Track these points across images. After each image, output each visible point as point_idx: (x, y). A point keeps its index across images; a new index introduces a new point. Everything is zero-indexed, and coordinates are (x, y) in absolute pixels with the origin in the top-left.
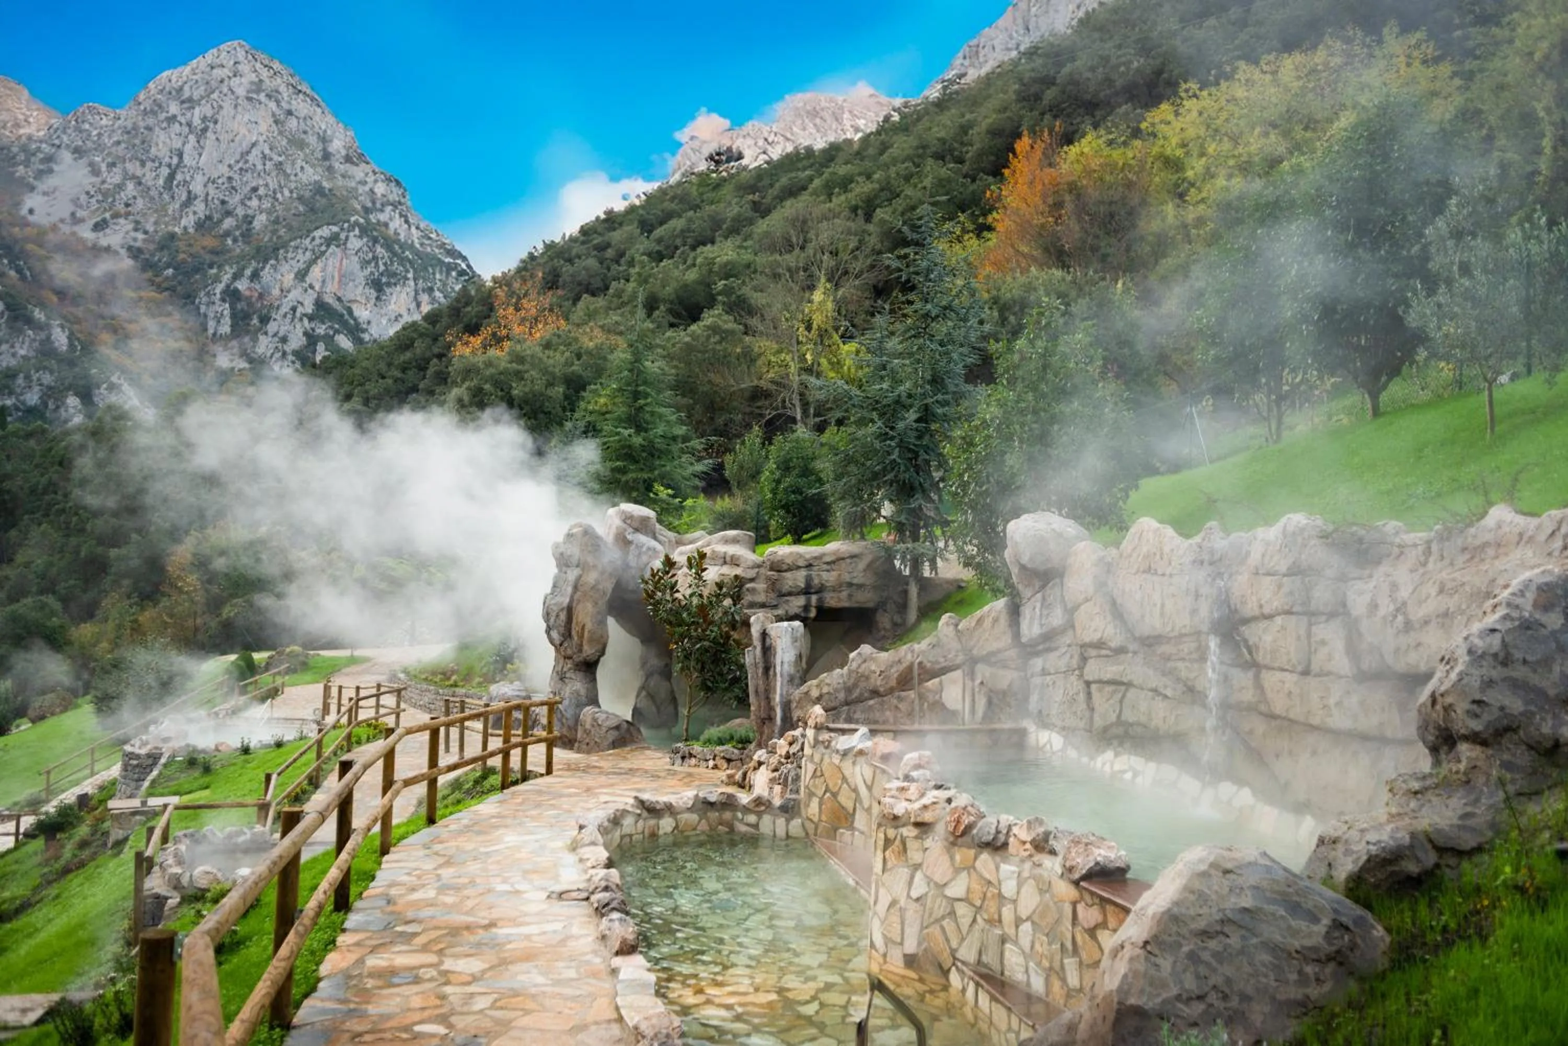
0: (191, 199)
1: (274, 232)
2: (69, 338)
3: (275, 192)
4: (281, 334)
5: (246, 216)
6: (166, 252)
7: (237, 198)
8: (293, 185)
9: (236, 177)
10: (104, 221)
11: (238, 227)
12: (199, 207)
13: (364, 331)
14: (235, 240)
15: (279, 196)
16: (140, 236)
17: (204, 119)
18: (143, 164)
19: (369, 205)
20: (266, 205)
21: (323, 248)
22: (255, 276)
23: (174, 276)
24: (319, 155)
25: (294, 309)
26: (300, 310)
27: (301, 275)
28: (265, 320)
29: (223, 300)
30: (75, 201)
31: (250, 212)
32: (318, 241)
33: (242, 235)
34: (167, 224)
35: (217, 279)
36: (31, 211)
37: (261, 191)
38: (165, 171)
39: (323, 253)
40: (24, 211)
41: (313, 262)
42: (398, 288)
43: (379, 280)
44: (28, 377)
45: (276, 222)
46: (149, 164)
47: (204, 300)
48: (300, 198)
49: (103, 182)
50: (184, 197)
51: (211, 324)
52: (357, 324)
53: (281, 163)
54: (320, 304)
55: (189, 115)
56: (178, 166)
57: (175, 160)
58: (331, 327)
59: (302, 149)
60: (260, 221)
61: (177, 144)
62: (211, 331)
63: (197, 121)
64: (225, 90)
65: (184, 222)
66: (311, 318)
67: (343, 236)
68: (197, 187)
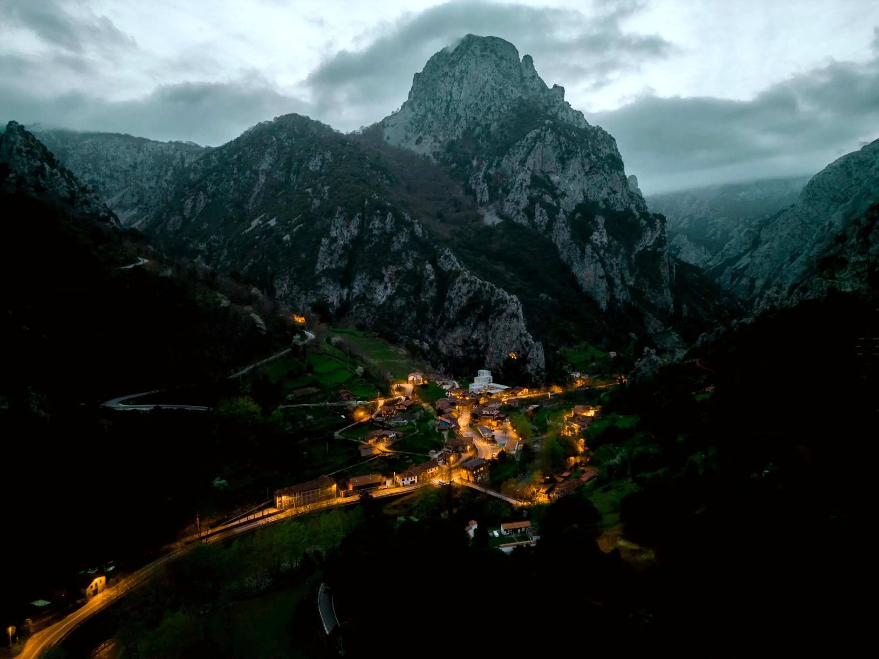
0: (458, 118)
1: (502, 133)
2: (422, 229)
3: (499, 108)
4: (515, 200)
5: (487, 125)
6: (451, 153)
7: (481, 114)
8: (508, 102)
9: (479, 102)
10: (420, 138)
11: (483, 132)
12: (463, 123)
13: (557, 188)
14: (483, 141)
15: (502, 110)
16: (438, 145)
17: (461, 72)
18: (434, 101)
19: (547, 105)
20: (496, 117)
21: (533, 144)
22: (498, 165)
23: (457, 167)
24: (518, 79)
25: (521, 184)
26: (524, 184)
27: (523, 162)
28: (507, 192)
29: (484, 182)
30: (406, 129)
31: (489, 122)
32: (530, 141)
33: (486, 137)
34: (448, 135)
35: (478, 169)
36: (388, 138)
37: (493, 109)
38: (445, 105)
39: (534, 147)
40: (385, 138)
41: (528, 153)
42: (573, 160)
43: (563, 157)
44: (407, 254)
45: (502, 126)
46: (437, 102)
47: (474, 181)
48: (513, 110)
49: (417, 115)
50: (455, 118)
51: (479, 196)
52: (553, 185)
53: (501, 90)
54: (534, 178)
55: (453, 71)
56: (450, 101)
57: (449, 98)
58: (540, 191)
59: (510, 79)
60: (494, 127)
61: (449, 88)
62: (478, 200)
63: (457, 74)
64: (470, 52)
65: (457, 133)
66: (529, 187)
67: (542, 135)
68: (460, 112)
